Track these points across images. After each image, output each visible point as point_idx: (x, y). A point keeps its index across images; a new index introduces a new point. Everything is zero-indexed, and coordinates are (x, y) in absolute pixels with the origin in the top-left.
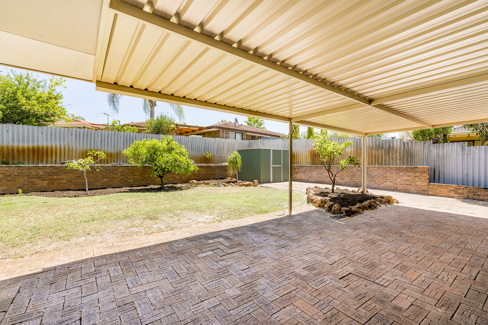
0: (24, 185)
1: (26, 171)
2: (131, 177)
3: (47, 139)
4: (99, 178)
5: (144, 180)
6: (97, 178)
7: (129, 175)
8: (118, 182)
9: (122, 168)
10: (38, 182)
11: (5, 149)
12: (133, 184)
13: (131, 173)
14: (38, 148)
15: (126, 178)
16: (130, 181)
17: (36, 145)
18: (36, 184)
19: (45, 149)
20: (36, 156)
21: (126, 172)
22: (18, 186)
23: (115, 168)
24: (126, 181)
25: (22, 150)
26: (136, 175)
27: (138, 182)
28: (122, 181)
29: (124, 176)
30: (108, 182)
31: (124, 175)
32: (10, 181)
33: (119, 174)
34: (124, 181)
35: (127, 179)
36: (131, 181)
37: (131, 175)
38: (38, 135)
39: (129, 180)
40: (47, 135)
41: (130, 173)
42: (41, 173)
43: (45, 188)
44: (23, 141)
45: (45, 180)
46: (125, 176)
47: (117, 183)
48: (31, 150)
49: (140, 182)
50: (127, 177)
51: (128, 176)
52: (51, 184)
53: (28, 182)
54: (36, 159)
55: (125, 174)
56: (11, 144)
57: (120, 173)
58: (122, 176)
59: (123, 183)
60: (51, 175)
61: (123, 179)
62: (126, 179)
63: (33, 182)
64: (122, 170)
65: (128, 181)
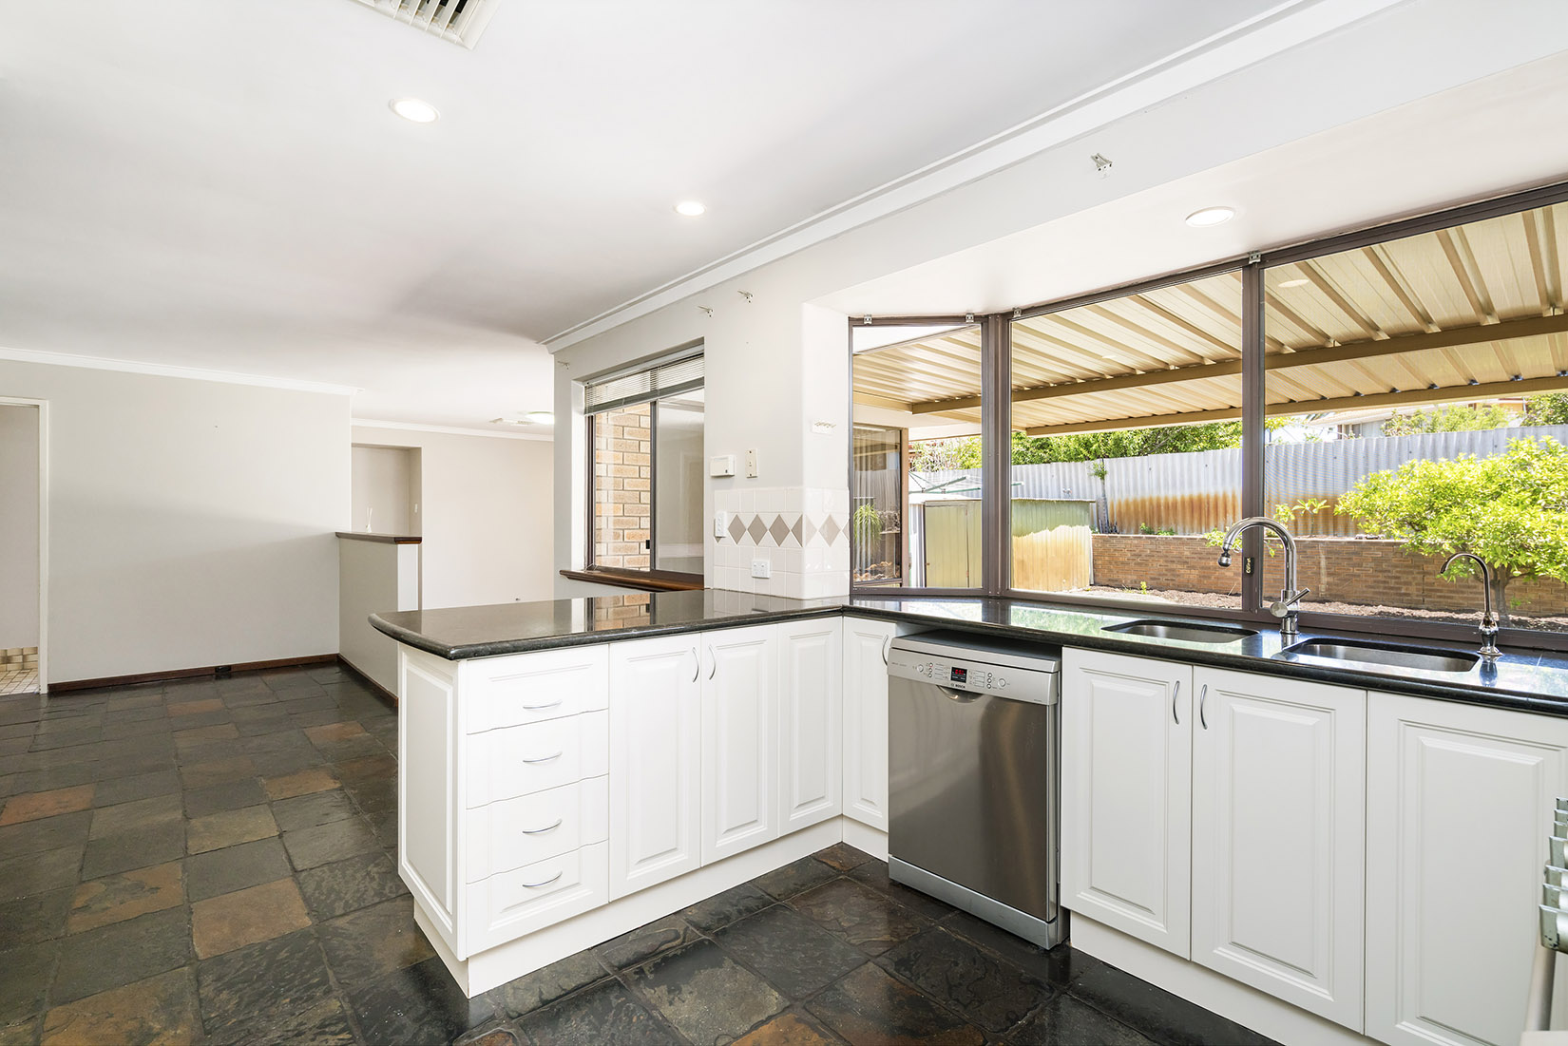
0: (1160, 575)
1: (1162, 547)
2: (1410, 577)
3: (1215, 478)
4: (1309, 573)
5: (1462, 592)
6: (1305, 573)
7: (1404, 572)
8: (1365, 589)
9: (1378, 549)
10: (1182, 571)
11: (1147, 503)
12: (1418, 602)
13: (1411, 567)
14: (1200, 499)
15: (1393, 581)
16: (1407, 589)
17: (1195, 494)
18: (1178, 575)
19: (1212, 500)
20: (1196, 515)
21: (1394, 561)
22: (1152, 576)
23: (1353, 548)
24: (1392, 588)
25: (1172, 504)
26: (1429, 573)
27: (1440, 597)
28: (1378, 587)
29: (1386, 574)
30: (1337, 585)
31: (1386, 571)
32: (1139, 564)
33: (1369, 567)
34: (1385, 588)
35: (1396, 583)
36: (1413, 590)
37: (1412, 573)
38: (1198, 470)
39: (1404, 587)
40: (1215, 468)
41: (1407, 566)
42: (1187, 553)
43: (1193, 586)
44: (1174, 485)
45: (1194, 568)
46: (1390, 574)
47: (1363, 592)
48: (1186, 504)
49: (1445, 597)
50: (1398, 578)
51: (1398, 575)
52: (1204, 577)
53: (1166, 570)
54: (1196, 522)
55: (1390, 568)
56: (1155, 495)
57: (1373, 565)
58: (1380, 571)
59: (1384, 593)
60: (1203, 559)
61: (1385, 582)
62: (1392, 583)
63: (1174, 570)
64: (1379, 554)
65: (1400, 589)
